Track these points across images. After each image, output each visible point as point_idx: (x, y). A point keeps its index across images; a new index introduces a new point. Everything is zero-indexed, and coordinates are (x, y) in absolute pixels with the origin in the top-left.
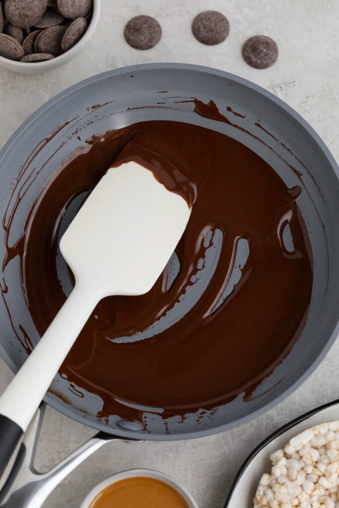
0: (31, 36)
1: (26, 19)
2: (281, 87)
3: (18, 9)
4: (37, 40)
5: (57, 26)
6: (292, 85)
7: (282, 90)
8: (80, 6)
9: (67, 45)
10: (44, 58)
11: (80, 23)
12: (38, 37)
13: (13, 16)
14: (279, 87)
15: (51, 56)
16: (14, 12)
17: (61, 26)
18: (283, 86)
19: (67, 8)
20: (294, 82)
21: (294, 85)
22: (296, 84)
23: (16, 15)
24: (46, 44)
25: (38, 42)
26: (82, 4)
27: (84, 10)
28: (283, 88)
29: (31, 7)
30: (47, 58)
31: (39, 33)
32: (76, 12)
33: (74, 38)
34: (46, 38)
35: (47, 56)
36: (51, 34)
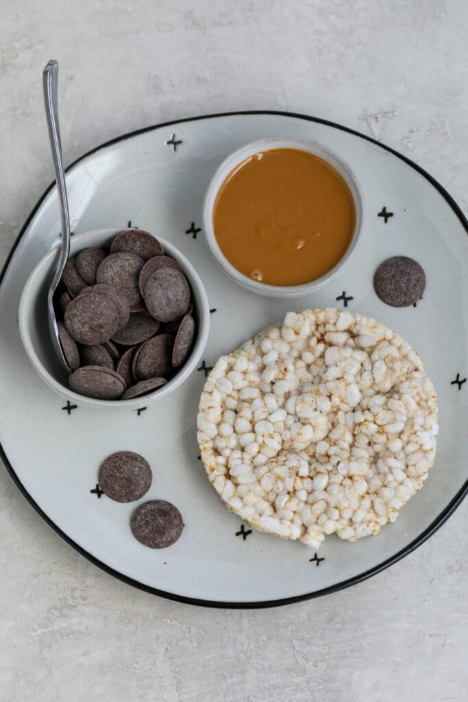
0: (124, 359)
1: (103, 330)
2: (376, 118)
3: (85, 323)
4: (134, 364)
5: (157, 337)
6: (391, 115)
7: (377, 121)
8: (177, 300)
9: (180, 358)
10: (156, 386)
11: (188, 323)
12: (135, 359)
13: (84, 335)
14: (374, 117)
15: (163, 379)
16: (83, 330)
17: (161, 336)
18: (379, 116)
19: (161, 309)
20: (393, 112)
21: (394, 115)
22: (396, 113)
23: (86, 332)
24: (149, 365)
25: (136, 366)
26: (179, 298)
27: (184, 305)
28: (379, 119)
29: (101, 312)
30: (160, 384)
31: (133, 353)
32: (175, 310)
33: (186, 346)
34: (147, 357)
35: (160, 381)
36: (152, 351)
